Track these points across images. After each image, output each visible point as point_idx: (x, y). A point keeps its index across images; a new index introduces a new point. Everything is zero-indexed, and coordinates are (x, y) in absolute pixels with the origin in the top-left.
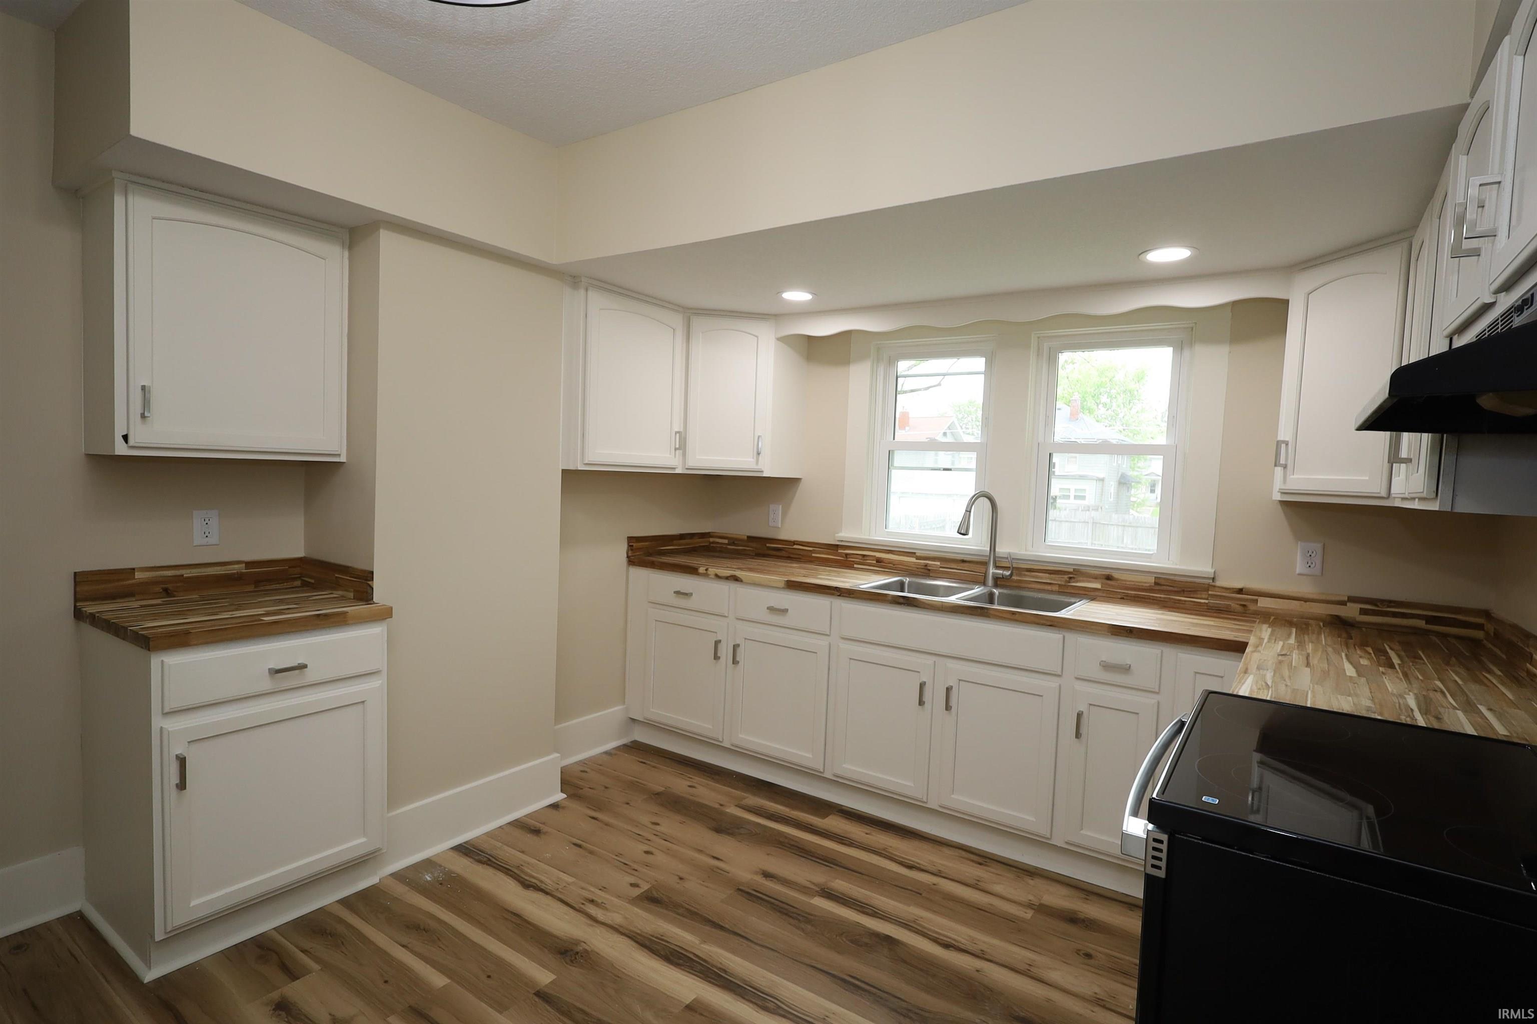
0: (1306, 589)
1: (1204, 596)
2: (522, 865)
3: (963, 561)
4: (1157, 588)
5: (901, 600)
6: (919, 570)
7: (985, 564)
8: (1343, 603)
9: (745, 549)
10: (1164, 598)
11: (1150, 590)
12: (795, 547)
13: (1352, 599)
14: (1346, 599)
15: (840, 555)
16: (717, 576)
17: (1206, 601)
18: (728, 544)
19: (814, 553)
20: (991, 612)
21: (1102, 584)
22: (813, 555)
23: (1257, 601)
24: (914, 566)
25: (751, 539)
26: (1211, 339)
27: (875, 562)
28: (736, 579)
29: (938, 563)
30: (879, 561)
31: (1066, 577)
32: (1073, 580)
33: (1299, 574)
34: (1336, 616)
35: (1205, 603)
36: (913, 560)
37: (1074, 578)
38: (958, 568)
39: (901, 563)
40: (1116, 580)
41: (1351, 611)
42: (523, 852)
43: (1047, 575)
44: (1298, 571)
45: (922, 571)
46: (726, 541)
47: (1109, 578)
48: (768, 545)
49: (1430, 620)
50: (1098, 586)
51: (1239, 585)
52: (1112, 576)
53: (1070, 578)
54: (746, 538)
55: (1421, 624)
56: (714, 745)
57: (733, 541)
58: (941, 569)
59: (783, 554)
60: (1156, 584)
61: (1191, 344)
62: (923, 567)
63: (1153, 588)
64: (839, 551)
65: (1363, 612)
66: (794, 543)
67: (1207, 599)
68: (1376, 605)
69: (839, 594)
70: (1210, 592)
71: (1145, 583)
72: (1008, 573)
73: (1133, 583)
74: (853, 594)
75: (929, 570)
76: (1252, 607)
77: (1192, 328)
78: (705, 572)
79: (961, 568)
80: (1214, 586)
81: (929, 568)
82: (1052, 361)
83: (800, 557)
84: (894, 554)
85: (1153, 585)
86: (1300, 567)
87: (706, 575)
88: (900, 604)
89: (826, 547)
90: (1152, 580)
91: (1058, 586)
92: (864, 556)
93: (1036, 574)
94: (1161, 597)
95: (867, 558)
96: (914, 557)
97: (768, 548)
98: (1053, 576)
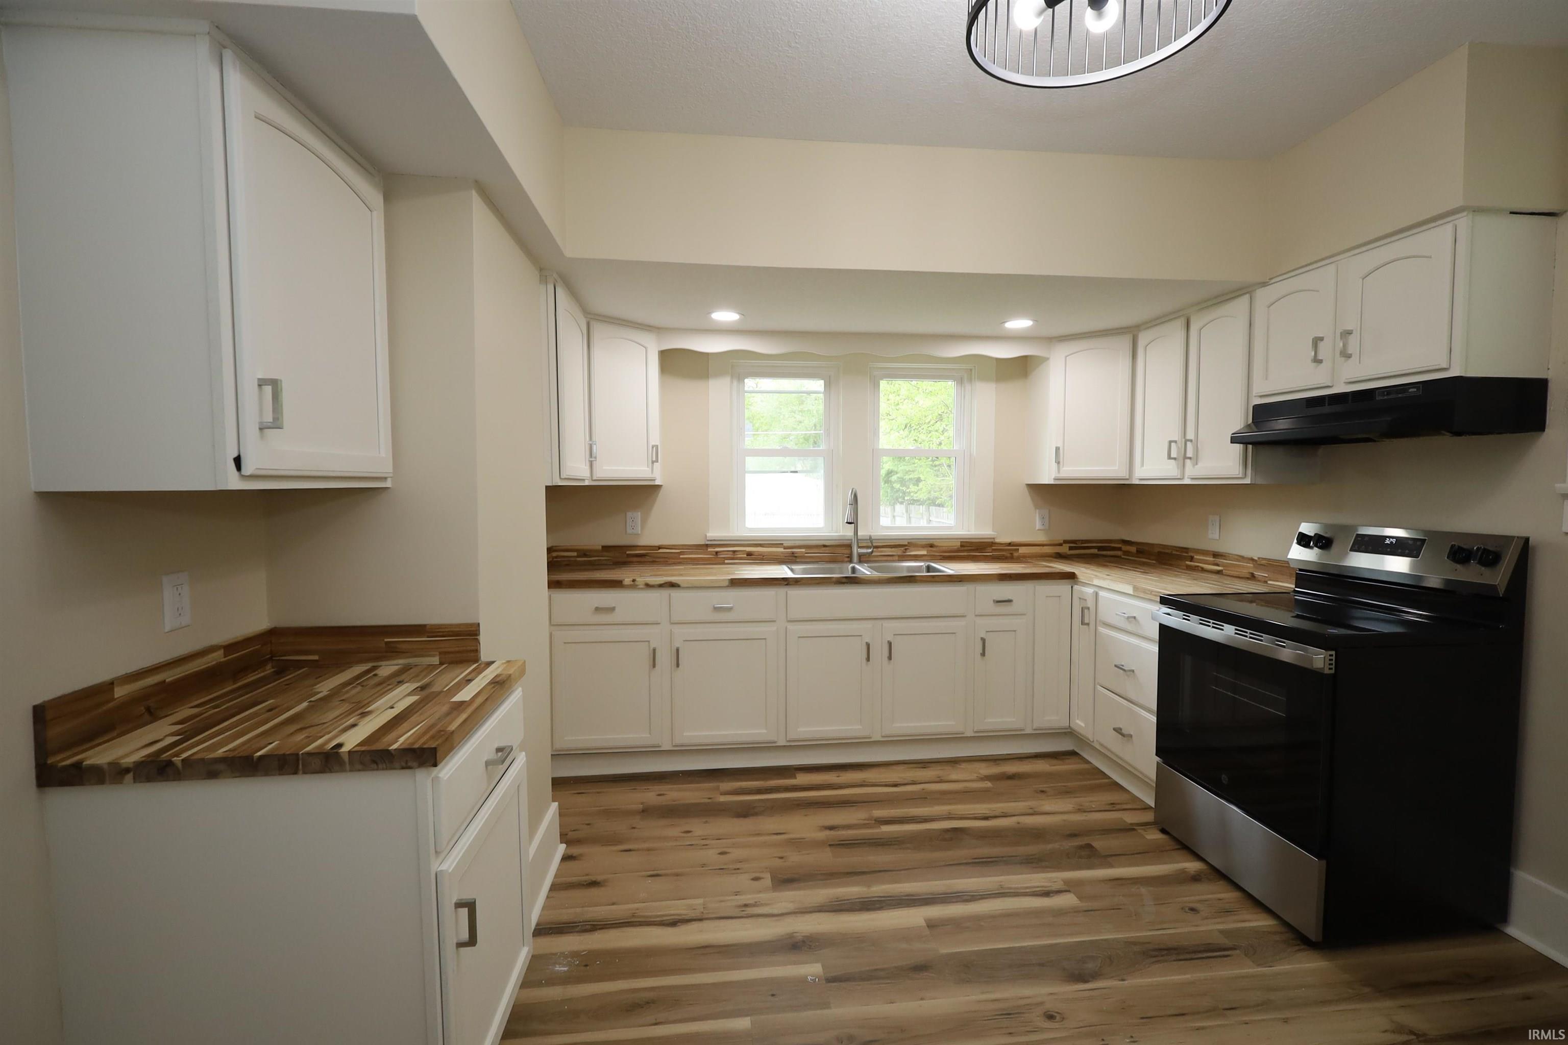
0: (1041, 538)
1: (988, 551)
2: (635, 913)
3: (825, 546)
4: (962, 549)
5: (844, 580)
6: (786, 558)
7: (849, 546)
8: (1060, 545)
9: (600, 560)
10: (967, 555)
11: (958, 551)
12: (661, 551)
13: (1066, 542)
14: (1062, 542)
15: (710, 553)
16: (648, 586)
17: (991, 554)
18: (578, 557)
19: (682, 554)
20: (918, 578)
21: (927, 551)
22: (681, 556)
23: (1018, 549)
24: (782, 555)
25: (606, 548)
26: (984, 378)
27: (745, 556)
28: (673, 585)
29: (803, 550)
30: (749, 554)
31: (903, 549)
32: (908, 551)
33: (1038, 530)
34: (1058, 553)
35: (990, 555)
36: (782, 550)
37: (908, 549)
38: (821, 552)
39: (771, 553)
40: (937, 546)
41: (1065, 549)
42: (613, 904)
43: (890, 549)
44: (1037, 528)
45: (790, 558)
46: (575, 554)
47: (932, 546)
48: (627, 552)
49: (1100, 549)
50: (924, 553)
51: (1008, 540)
52: (933, 544)
53: (906, 549)
54: (600, 548)
55: (1095, 551)
56: (656, 752)
57: (584, 553)
58: (806, 555)
59: (647, 559)
60: (961, 546)
61: (970, 380)
63: (960, 549)
64: (708, 550)
65: (1071, 548)
66: (659, 548)
67: (992, 552)
68: (1076, 544)
69: (786, 583)
70: (993, 548)
71: (955, 546)
72: (870, 550)
73: (947, 548)
75: (796, 557)
76: (1016, 554)
77: (971, 370)
78: (632, 583)
79: (823, 552)
80: (996, 543)
81: (796, 555)
82: (876, 386)
83: (667, 559)
84: (763, 547)
86: (1038, 526)
87: (634, 586)
88: (843, 583)
89: (695, 548)
90: (959, 544)
91: (897, 556)
92: (734, 552)
93: (882, 549)
94: (964, 555)
95: (738, 553)
96: (782, 547)
97: (629, 556)
98: (893, 549)
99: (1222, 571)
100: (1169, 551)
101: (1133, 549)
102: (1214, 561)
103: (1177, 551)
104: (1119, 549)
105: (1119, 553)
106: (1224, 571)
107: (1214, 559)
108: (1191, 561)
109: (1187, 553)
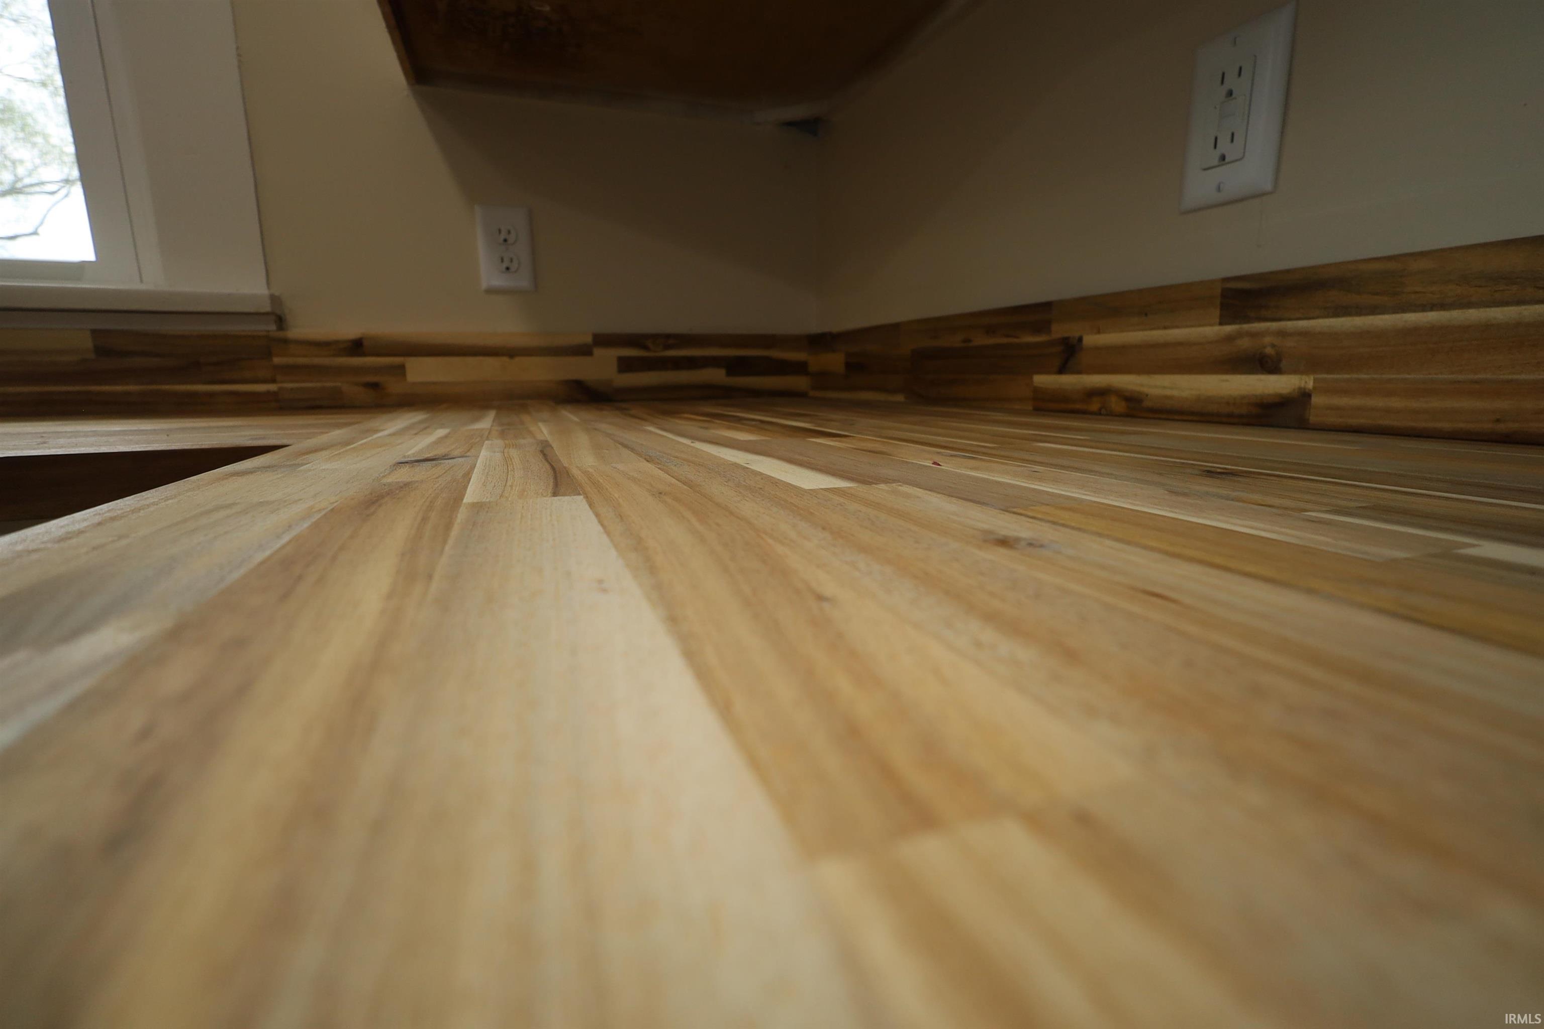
1: (261, 374)
4: (111, 364)
8: (584, 351)
13: (603, 340)
14: (589, 339)
17: (272, 387)
23: (402, 368)
33: (488, 291)
34: (577, 382)
35: (268, 393)
44: (484, 285)
49: (735, 366)
51: (349, 330)
55: (717, 375)
60: (102, 351)
65: (626, 365)
67: (273, 381)
68: (646, 348)
70: (277, 360)
71: (67, 352)
76: (395, 387)
80: (286, 341)
85: (92, 357)
86: (487, 274)
90: (85, 341)
99: (1305, 396)
100: (955, 341)
101: (834, 361)
102: (1230, 338)
104: (800, 368)
105: (800, 382)
106: (1316, 400)
107: (1229, 329)
108: (1061, 371)
109: (1042, 327)
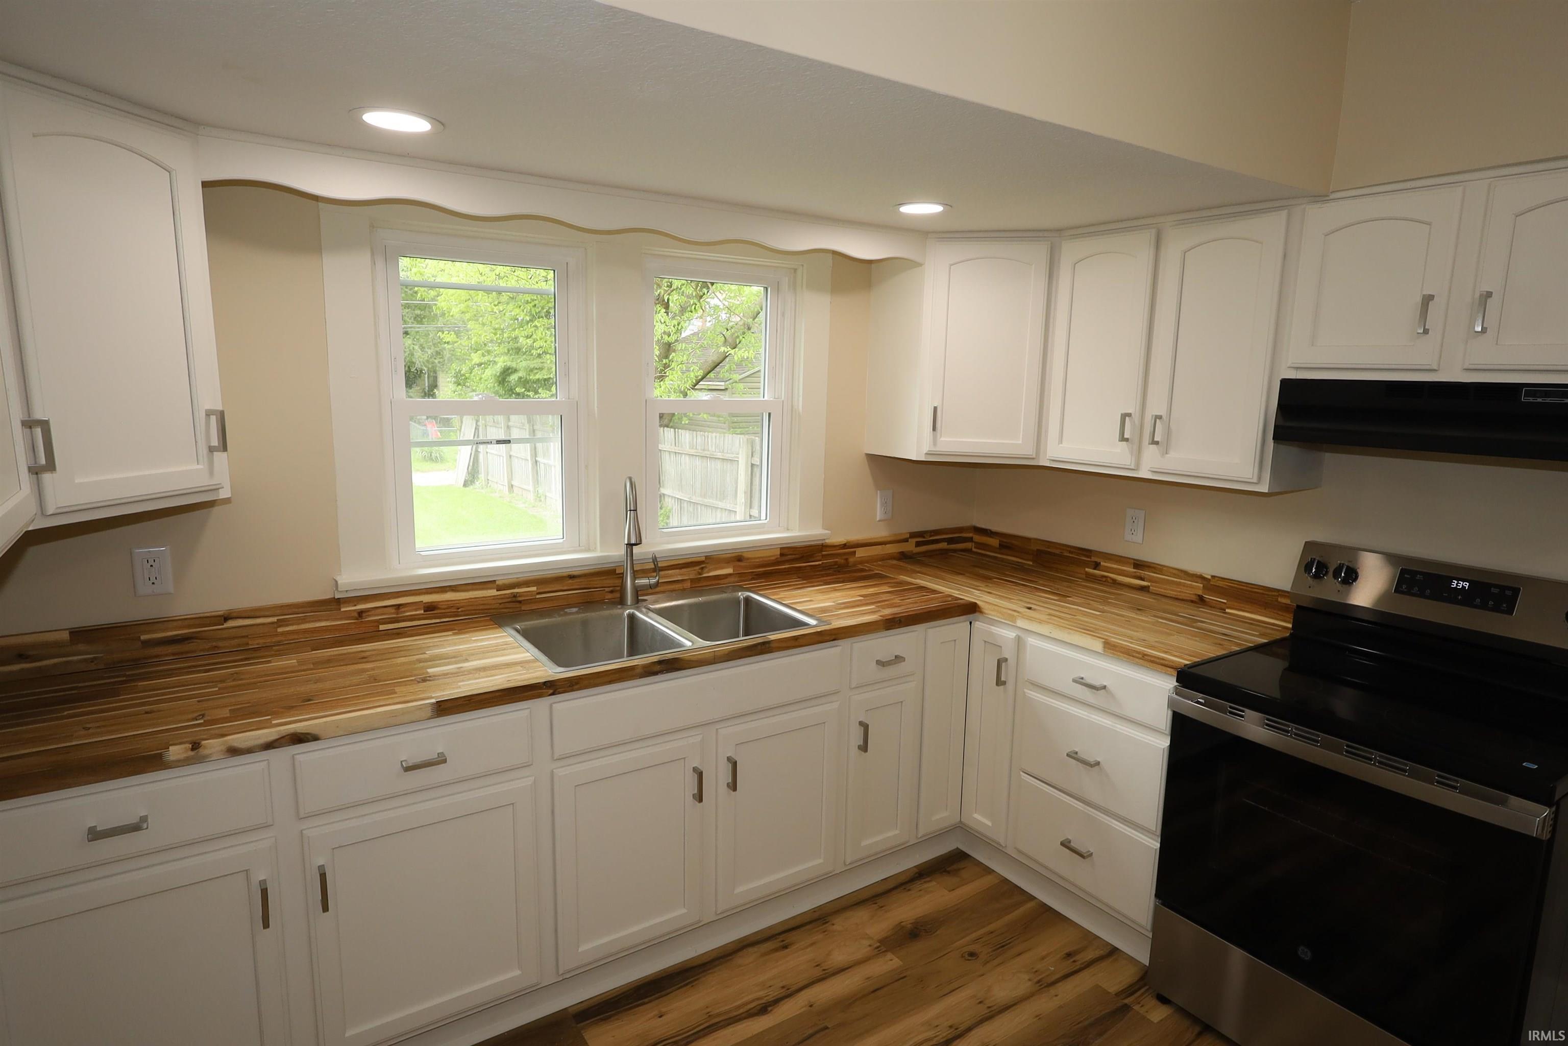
0: (881, 533)
1: (818, 558)
3: (571, 577)
4: (784, 558)
6: (502, 606)
8: (906, 540)
9: (69, 662)
10: (789, 568)
11: (777, 563)
12: (230, 624)
13: (913, 535)
14: (907, 536)
15: (347, 616)
17: (820, 563)
19: (280, 626)
21: (734, 567)
22: (280, 630)
23: (855, 552)
24: (494, 602)
25: (82, 634)
29: (534, 589)
30: (430, 608)
31: (697, 568)
32: (706, 570)
33: (879, 521)
34: (903, 552)
35: (819, 565)
36: (494, 592)
37: (705, 567)
38: (565, 588)
39: (472, 601)
40: (748, 559)
41: (910, 547)
43: (678, 571)
44: (878, 517)
47: (739, 559)
48: (142, 638)
49: (950, 541)
50: (729, 571)
51: (842, 540)
52: (742, 557)
53: (702, 568)
54: (66, 635)
55: (944, 545)
58: (538, 596)
59: (197, 645)
60: (782, 555)
62: (509, 600)
63: (780, 560)
64: (342, 610)
65: (918, 544)
66: (226, 618)
67: (821, 560)
68: (924, 537)
69: (551, 691)
70: (824, 553)
71: (773, 556)
72: (653, 580)
73: (761, 560)
74: (577, 684)
75: (520, 602)
76: (851, 559)
79: (569, 588)
80: (826, 546)
81: (520, 599)
83: (245, 640)
84: (458, 591)
85: (779, 557)
86: (879, 515)
88: (655, 673)
89: (309, 609)
90: (778, 552)
92: (398, 606)
93: (667, 572)
94: (785, 568)
95: (406, 609)
96: (493, 588)
97: (148, 644)
98: (684, 570)
99: (1148, 587)
100: (1057, 552)
101: (995, 542)
102: (1135, 572)
103: (1070, 552)
104: (970, 540)
105: (968, 545)
106: (1151, 588)
107: (1135, 570)
108: (1095, 569)
109: (1089, 557)
